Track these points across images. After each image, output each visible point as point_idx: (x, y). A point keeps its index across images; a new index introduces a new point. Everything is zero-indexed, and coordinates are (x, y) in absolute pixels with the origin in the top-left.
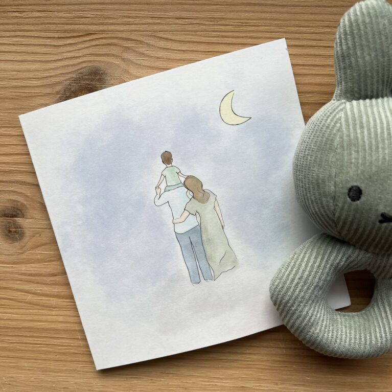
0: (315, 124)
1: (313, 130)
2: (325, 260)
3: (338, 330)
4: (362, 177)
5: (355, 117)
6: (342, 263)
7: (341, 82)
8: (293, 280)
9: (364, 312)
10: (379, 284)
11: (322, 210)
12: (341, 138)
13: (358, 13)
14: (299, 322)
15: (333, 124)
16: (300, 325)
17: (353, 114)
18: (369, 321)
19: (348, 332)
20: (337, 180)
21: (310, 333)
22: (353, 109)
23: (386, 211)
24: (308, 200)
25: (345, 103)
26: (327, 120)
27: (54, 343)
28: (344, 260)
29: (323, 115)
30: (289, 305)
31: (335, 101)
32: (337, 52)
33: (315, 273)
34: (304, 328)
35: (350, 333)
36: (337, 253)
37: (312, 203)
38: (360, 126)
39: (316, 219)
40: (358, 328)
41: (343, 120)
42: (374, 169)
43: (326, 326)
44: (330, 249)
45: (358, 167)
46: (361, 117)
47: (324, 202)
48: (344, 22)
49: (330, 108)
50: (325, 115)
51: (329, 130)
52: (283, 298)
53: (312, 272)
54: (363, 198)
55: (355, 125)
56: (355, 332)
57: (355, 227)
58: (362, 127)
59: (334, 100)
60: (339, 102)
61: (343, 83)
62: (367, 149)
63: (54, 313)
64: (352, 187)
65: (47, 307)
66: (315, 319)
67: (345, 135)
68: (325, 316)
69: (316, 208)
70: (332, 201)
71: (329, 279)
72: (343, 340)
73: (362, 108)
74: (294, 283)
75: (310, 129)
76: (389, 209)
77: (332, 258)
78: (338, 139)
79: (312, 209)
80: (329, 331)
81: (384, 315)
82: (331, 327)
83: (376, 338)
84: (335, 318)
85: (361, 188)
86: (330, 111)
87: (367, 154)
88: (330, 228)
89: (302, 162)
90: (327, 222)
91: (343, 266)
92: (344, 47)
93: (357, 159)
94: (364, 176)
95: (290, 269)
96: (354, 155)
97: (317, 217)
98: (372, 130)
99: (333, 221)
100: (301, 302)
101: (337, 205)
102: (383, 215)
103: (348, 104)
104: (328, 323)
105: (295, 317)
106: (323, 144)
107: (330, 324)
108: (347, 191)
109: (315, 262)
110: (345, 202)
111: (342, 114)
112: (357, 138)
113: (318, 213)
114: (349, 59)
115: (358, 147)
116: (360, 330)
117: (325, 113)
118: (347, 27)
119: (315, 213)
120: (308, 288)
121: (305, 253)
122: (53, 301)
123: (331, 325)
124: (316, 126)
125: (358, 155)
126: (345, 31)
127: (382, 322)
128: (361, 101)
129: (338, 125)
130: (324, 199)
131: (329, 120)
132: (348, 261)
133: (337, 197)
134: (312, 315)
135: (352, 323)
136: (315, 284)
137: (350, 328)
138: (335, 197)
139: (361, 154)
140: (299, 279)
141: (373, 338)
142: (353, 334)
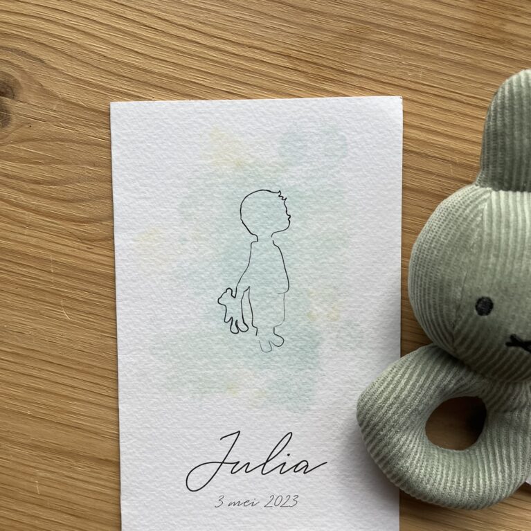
0: (449, 211)
1: (446, 218)
2: (430, 380)
3: (433, 467)
4: (497, 288)
5: (501, 214)
6: (451, 386)
7: (488, 165)
8: (387, 399)
9: (468, 450)
10: (489, 418)
11: (440, 319)
12: (480, 235)
13: (523, 84)
14: (386, 450)
15: (472, 216)
16: (387, 453)
17: (499, 208)
18: (472, 462)
19: (445, 472)
20: (465, 285)
21: (399, 466)
22: (500, 202)
23: (517, 333)
24: (425, 303)
25: (491, 192)
26: (465, 209)
27: (17, 272)
28: (454, 382)
29: (461, 202)
30: (377, 428)
31: (478, 187)
32: (489, 127)
33: (416, 394)
34: (392, 459)
35: (447, 474)
36: (447, 373)
37: (429, 308)
38: (505, 225)
39: (430, 327)
40: (457, 470)
41: (486, 213)
42: (513, 281)
43: (419, 460)
44: (439, 366)
45: (494, 276)
46: (508, 213)
47: (444, 310)
48: (503, 92)
49: (471, 195)
50: (464, 203)
51: (466, 224)
52: (371, 419)
53: (412, 392)
54: (493, 314)
55: (499, 222)
56: (454, 473)
57: (476, 345)
58: (508, 226)
59: (477, 185)
60: (483, 189)
61: (491, 167)
62: (509, 254)
63: (26, 232)
64: (483, 298)
65: (19, 222)
66: (407, 449)
67: (485, 233)
68: (420, 448)
69: (433, 314)
70: (455, 310)
71: (431, 403)
72: (437, 481)
73: (511, 201)
74: (388, 402)
75: (442, 216)
76: (521, 331)
77: (439, 378)
78: (476, 237)
79: (428, 315)
80: (421, 466)
81: (491, 457)
82: (425, 463)
83: (478, 485)
84: (432, 452)
85: (493, 302)
86: (471, 199)
87: (508, 261)
88: (445, 341)
89: (425, 256)
90: (443, 334)
91: (451, 390)
92: (499, 123)
93: (495, 265)
94: (500, 287)
95: (385, 384)
96: (492, 259)
97: (432, 326)
98: (520, 232)
99: (451, 334)
100: (393, 426)
101: (460, 316)
102: (513, 337)
103: (494, 193)
104: (422, 457)
105: (382, 444)
106: (456, 239)
107: (424, 458)
108: (475, 302)
109: (417, 381)
110: (470, 314)
111: (485, 206)
112: (499, 239)
113: (434, 321)
114: (503, 139)
115: (499, 251)
116: (460, 473)
117: (463, 200)
118: (507, 99)
119: (430, 320)
120: (404, 412)
121: (407, 368)
122: (29, 215)
123: (425, 460)
124: (450, 213)
125: (497, 260)
126: (503, 103)
127: (488, 466)
128: (510, 193)
129: (479, 219)
130: (445, 306)
131: (468, 211)
132: (459, 384)
133: (461, 307)
134: (404, 444)
135: (452, 462)
136: (414, 407)
137: (448, 468)
138: (459, 306)
139: (500, 259)
140: (395, 398)
141: (475, 485)
142: (450, 476)
